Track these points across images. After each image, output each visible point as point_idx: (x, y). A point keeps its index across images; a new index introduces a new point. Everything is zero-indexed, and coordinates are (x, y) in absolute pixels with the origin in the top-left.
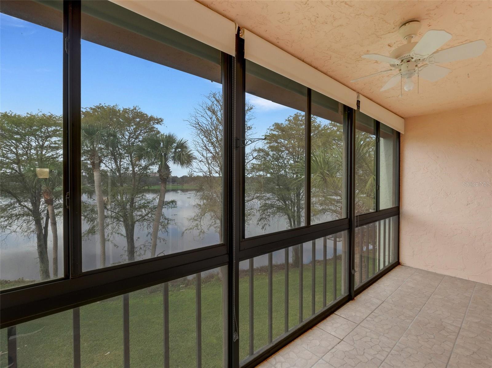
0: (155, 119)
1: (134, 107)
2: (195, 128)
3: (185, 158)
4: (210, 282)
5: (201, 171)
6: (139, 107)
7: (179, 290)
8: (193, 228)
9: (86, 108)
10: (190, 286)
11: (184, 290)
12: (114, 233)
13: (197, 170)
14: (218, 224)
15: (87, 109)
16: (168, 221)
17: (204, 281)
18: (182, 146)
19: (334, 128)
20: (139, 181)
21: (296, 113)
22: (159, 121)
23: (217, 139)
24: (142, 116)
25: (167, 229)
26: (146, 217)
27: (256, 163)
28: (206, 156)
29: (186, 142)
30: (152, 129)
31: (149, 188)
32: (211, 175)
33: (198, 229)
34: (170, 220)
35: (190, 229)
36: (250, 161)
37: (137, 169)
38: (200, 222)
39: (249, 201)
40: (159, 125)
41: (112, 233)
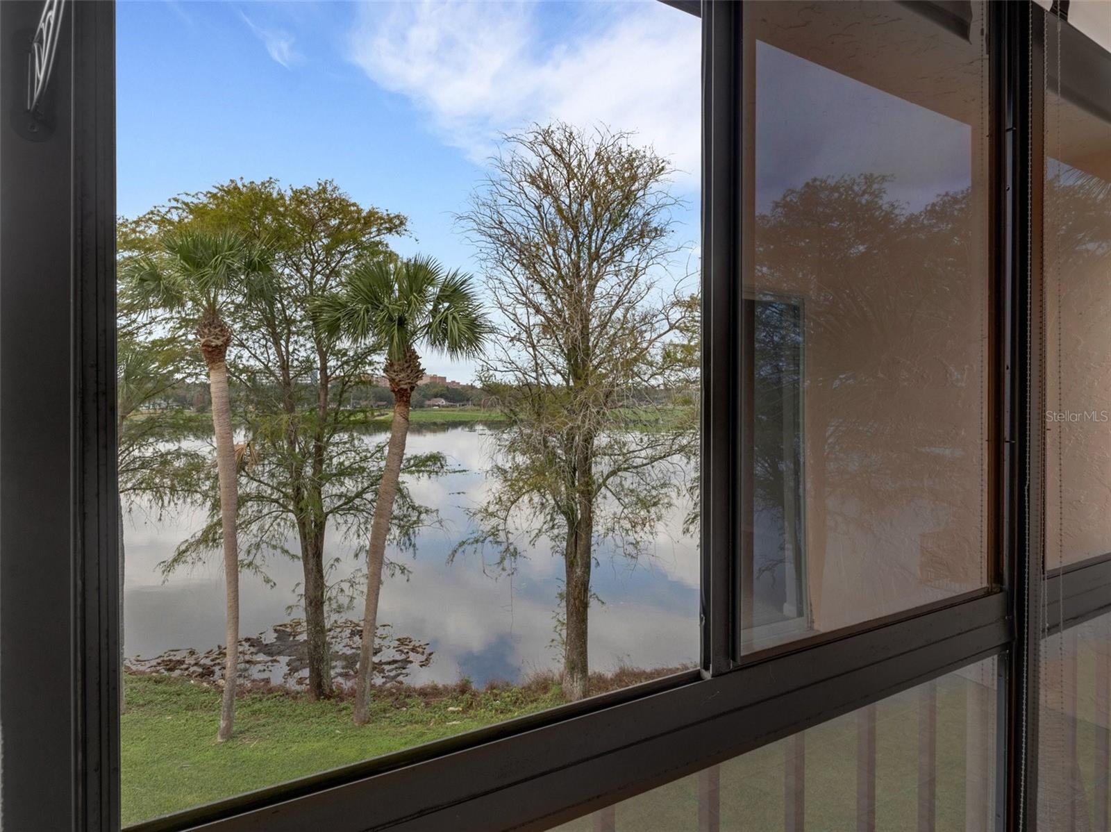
0: (381, 218)
1: (320, 184)
2: (489, 240)
3: (459, 329)
4: (535, 704)
5: (513, 366)
6: (335, 183)
7: (445, 722)
8: (482, 539)
9: (197, 194)
10: (476, 710)
11: (458, 722)
12: (264, 546)
13: (500, 366)
14: (561, 529)
15: (200, 196)
16: (420, 513)
17: (518, 699)
18: (455, 292)
19: (943, 226)
20: (341, 397)
21: (810, 182)
22: (395, 224)
23: (558, 269)
24: (342, 208)
25: (412, 538)
26: (357, 501)
27: (676, 341)
28: (525, 322)
29: (466, 280)
30: (374, 248)
31: (366, 417)
32: (543, 379)
33: (497, 542)
34: (427, 511)
35: (472, 543)
36: (660, 336)
37: (332, 363)
38: (506, 520)
39: (656, 460)
40: (396, 235)
41: (258, 546)
